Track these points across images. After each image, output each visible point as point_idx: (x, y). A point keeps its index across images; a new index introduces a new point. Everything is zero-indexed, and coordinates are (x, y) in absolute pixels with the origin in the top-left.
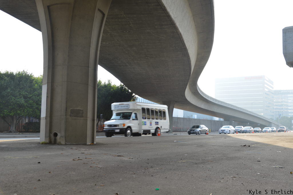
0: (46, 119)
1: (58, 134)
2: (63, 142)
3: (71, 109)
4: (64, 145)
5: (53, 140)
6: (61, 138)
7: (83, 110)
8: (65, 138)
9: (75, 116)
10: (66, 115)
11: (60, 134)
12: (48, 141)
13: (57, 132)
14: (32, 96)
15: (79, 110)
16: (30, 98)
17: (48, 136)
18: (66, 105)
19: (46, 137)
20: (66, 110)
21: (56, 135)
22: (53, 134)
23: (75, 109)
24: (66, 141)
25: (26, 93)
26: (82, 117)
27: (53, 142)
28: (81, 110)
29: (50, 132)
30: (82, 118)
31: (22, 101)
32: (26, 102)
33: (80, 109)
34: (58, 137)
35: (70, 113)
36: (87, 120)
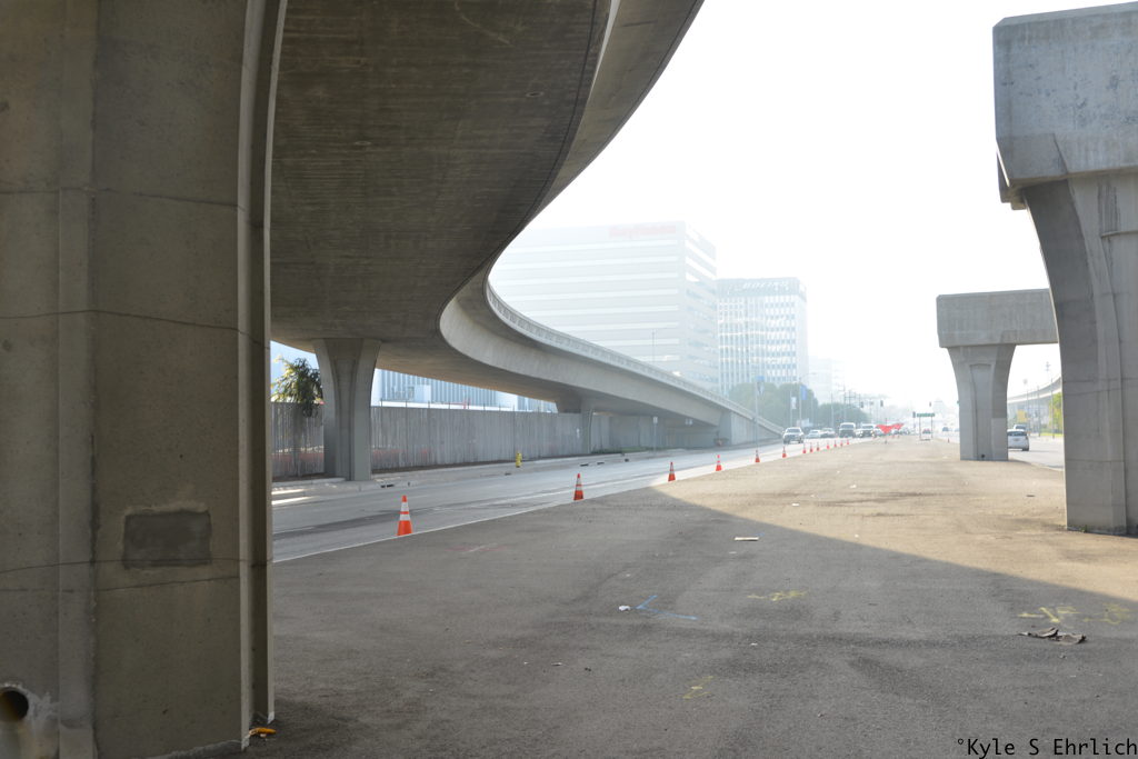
3: (129, 511)
7: (207, 513)
9: (156, 564)
10: (93, 562)
15: (181, 513)
18: (94, 489)
20: (95, 524)
23: (156, 509)
26: (205, 560)
28: (192, 514)
30: (204, 572)
33: (190, 505)
35: (120, 546)
36: (237, 577)
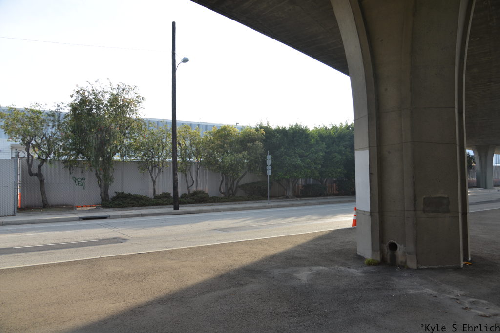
0: (371, 215)
1: (399, 246)
2: (412, 264)
3: (424, 197)
4: (414, 270)
5: (388, 258)
6: (407, 254)
7: (448, 198)
8: (416, 255)
9: (433, 212)
10: (415, 210)
11: (403, 246)
12: (378, 259)
13: (395, 242)
14: (309, 154)
15: (440, 198)
16: (306, 156)
17: (379, 248)
18: (414, 190)
19: (373, 250)
20: (415, 200)
21: (393, 247)
22: (387, 244)
23: (432, 196)
24: (418, 263)
25: (302, 151)
26: (448, 211)
27: (389, 261)
28: (444, 198)
29: (382, 241)
30: (448, 215)
31: (299, 161)
32: (302, 161)
33: (443, 195)
34: (400, 252)
35: (422, 206)
36: (458, 217)
